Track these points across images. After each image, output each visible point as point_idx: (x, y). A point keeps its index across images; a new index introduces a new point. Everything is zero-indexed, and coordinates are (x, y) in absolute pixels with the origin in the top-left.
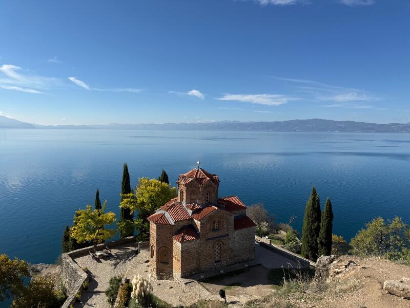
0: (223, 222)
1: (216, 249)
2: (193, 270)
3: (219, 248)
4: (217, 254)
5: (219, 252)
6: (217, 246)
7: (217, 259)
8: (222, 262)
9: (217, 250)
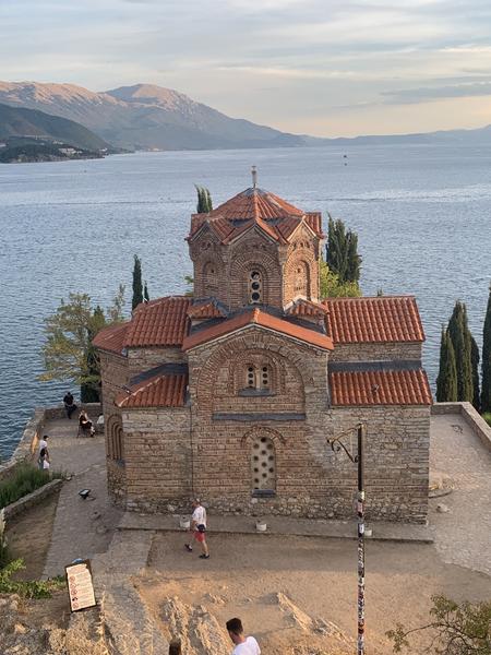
0: (284, 372)
1: (257, 452)
2: (171, 499)
3: (269, 453)
4: (263, 470)
5: (270, 464)
6: (263, 446)
7: (263, 484)
8: (283, 501)
9: (265, 459)
